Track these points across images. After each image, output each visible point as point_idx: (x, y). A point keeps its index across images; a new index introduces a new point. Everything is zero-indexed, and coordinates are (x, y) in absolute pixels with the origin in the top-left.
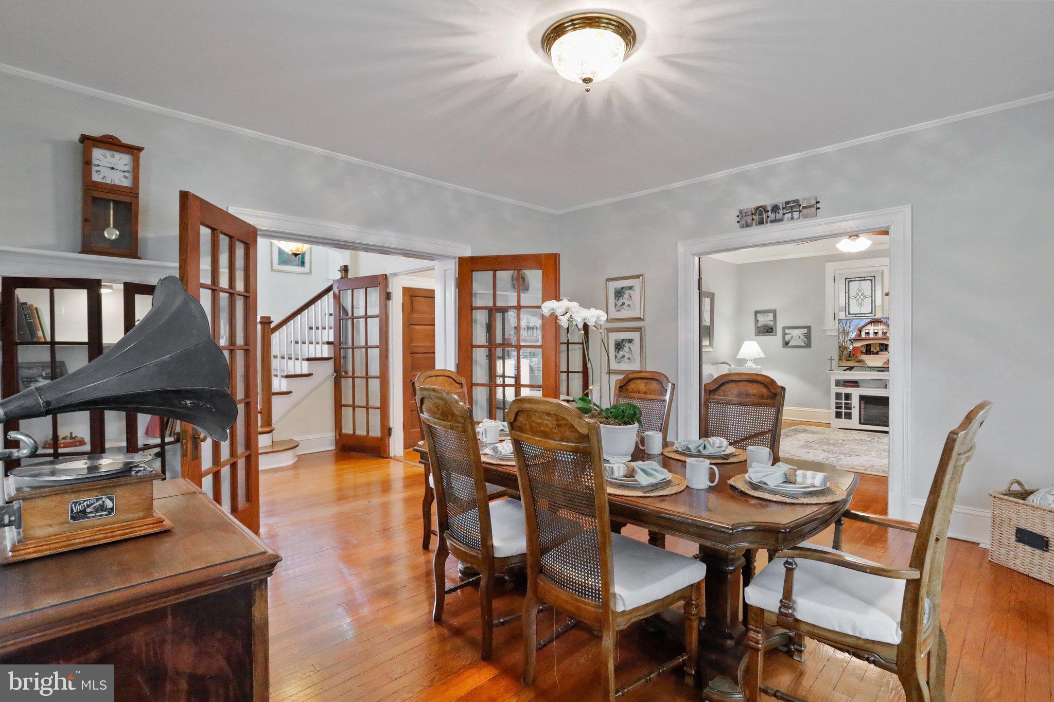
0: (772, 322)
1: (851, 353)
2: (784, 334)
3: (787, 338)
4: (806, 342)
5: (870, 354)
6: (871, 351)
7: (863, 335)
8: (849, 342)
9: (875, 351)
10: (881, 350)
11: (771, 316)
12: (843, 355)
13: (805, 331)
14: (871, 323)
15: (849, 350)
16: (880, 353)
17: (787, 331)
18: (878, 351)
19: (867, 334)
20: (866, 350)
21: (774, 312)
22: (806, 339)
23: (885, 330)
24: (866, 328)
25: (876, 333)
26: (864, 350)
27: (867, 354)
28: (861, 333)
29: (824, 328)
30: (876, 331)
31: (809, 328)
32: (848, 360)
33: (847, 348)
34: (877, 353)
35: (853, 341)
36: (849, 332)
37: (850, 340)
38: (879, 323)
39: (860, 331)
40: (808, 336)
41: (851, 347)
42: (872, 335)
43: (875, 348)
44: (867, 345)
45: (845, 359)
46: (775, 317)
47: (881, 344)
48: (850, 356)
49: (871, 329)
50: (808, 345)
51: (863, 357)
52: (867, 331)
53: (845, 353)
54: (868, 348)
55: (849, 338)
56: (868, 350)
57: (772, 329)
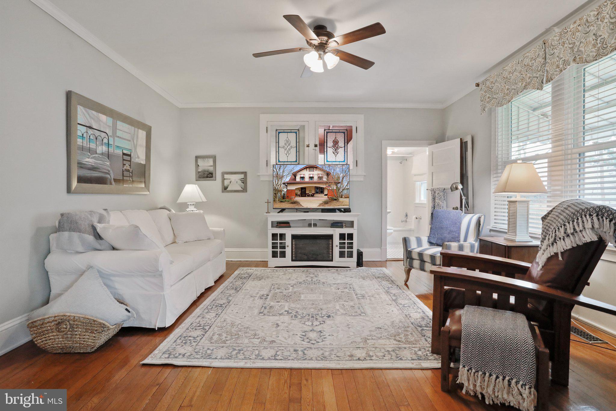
0: (212, 167)
1: (285, 195)
2: (223, 179)
3: (226, 183)
4: (243, 187)
5: (305, 196)
6: (306, 194)
7: (298, 179)
8: (282, 185)
9: (310, 194)
10: (317, 193)
11: (211, 162)
12: (276, 197)
13: (242, 176)
14: (306, 168)
15: (283, 192)
16: (315, 195)
17: (226, 176)
18: (314, 194)
19: (303, 178)
20: (301, 193)
21: (214, 158)
22: (243, 184)
23: (321, 175)
24: (301, 173)
25: (311, 178)
26: (299, 193)
27: (302, 196)
28: (295, 177)
29: (258, 174)
30: (311, 176)
31: (245, 173)
32: (282, 202)
33: (281, 191)
34: (313, 196)
35: (287, 184)
36: (283, 177)
37: (284, 183)
38: (315, 169)
39: (295, 175)
40: (244, 181)
41: (285, 190)
42: (307, 179)
43: (310, 191)
44: (302, 188)
45: (279, 200)
46: (215, 162)
47: (317, 188)
48: (283, 197)
49: (307, 174)
50: (244, 190)
51: (298, 199)
52: (302, 176)
53: (279, 194)
54: (303, 191)
55: (283, 182)
56: (303, 193)
57: (212, 174)
